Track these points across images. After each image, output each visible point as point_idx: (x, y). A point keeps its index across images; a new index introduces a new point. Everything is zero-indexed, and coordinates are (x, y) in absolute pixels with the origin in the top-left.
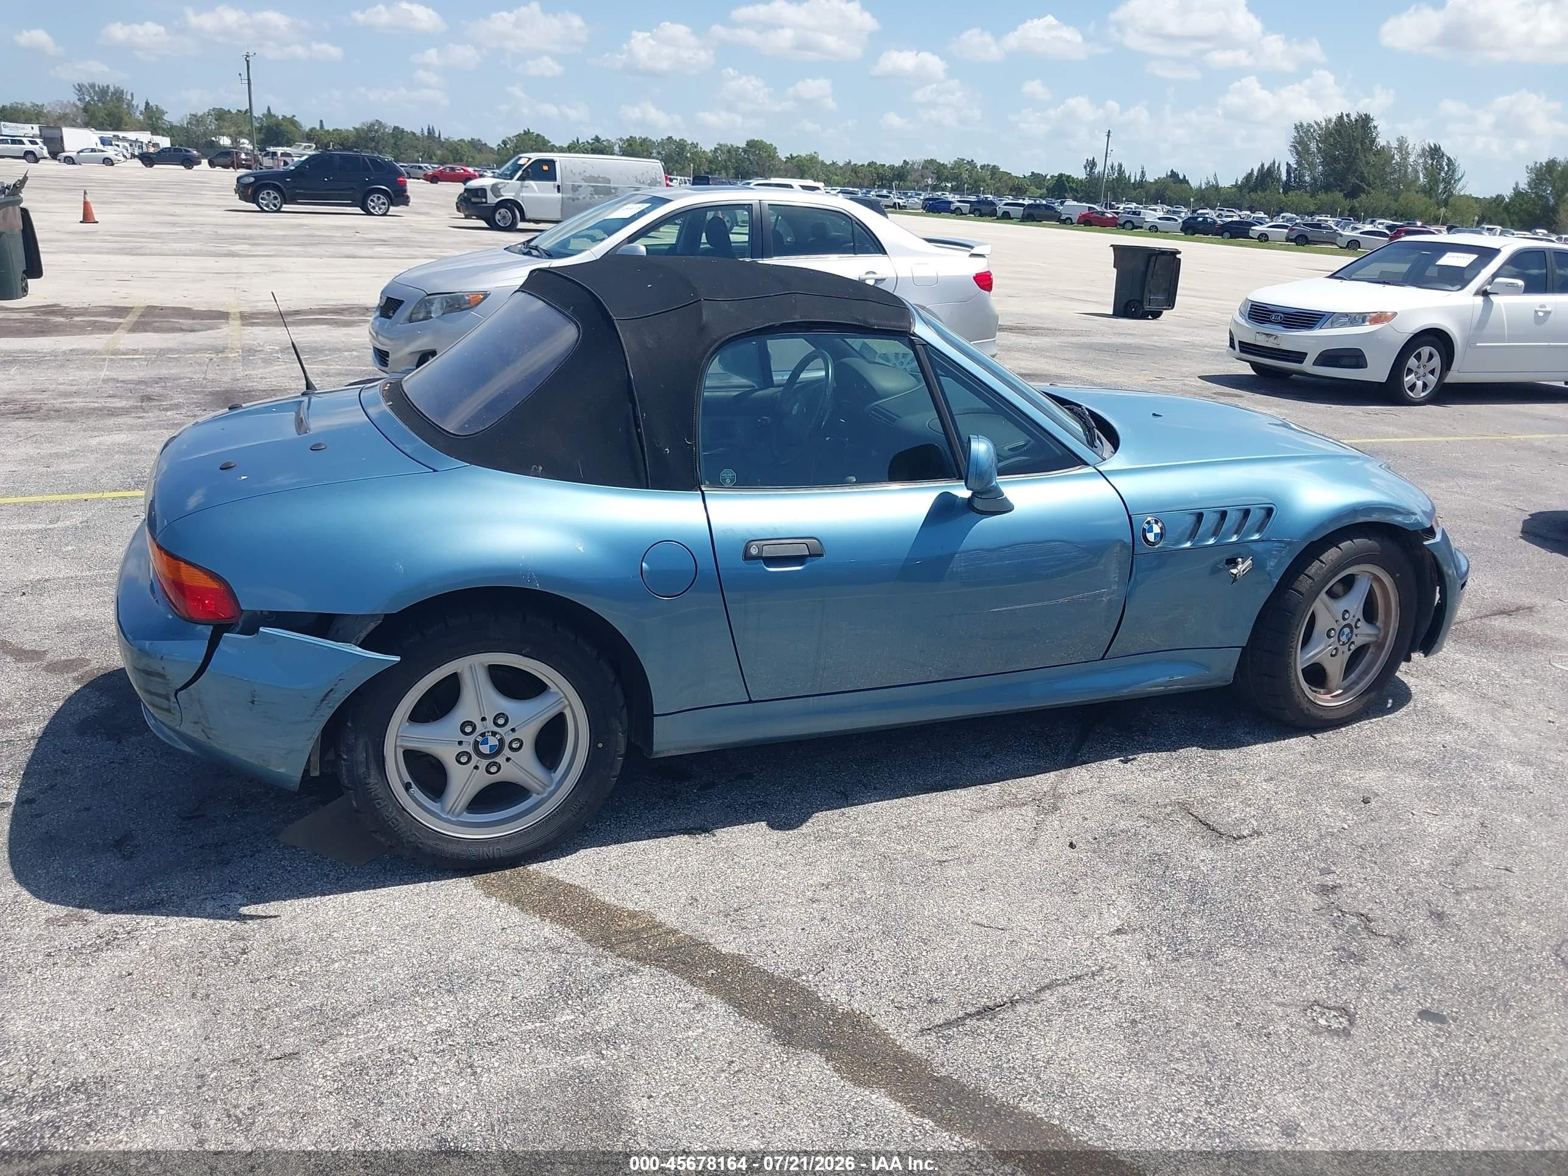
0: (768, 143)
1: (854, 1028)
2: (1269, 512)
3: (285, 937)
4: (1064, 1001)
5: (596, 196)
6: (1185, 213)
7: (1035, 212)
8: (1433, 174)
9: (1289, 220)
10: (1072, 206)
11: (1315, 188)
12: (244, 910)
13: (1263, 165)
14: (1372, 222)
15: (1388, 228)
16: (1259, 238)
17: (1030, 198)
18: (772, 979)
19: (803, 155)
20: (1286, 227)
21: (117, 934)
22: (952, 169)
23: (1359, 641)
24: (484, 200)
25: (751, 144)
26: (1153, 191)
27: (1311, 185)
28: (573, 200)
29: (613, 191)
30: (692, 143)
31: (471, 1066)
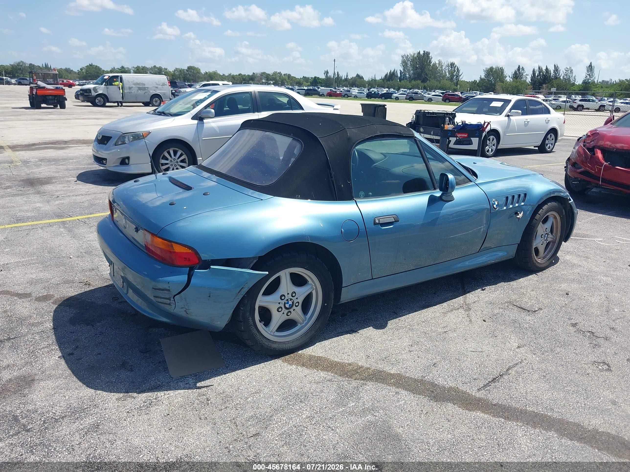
0: (197, 67)
1: (455, 392)
2: (525, 195)
3: (221, 392)
4: (517, 372)
5: (139, 91)
6: (366, 91)
7: (310, 92)
8: (451, 73)
9: (405, 91)
10: (322, 89)
11: (411, 79)
12: (199, 384)
13: (391, 71)
14: (434, 91)
15: (442, 93)
16: (395, 99)
17: (306, 86)
18: (415, 380)
19: (211, 72)
20: (405, 94)
21: (151, 400)
22: (272, 75)
23: (549, 240)
24: (90, 94)
25: (190, 68)
26: (351, 82)
27: (409, 78)
28: (130, 93)
29: (146, 89)
30: (165, 68)
31: (329, 427)
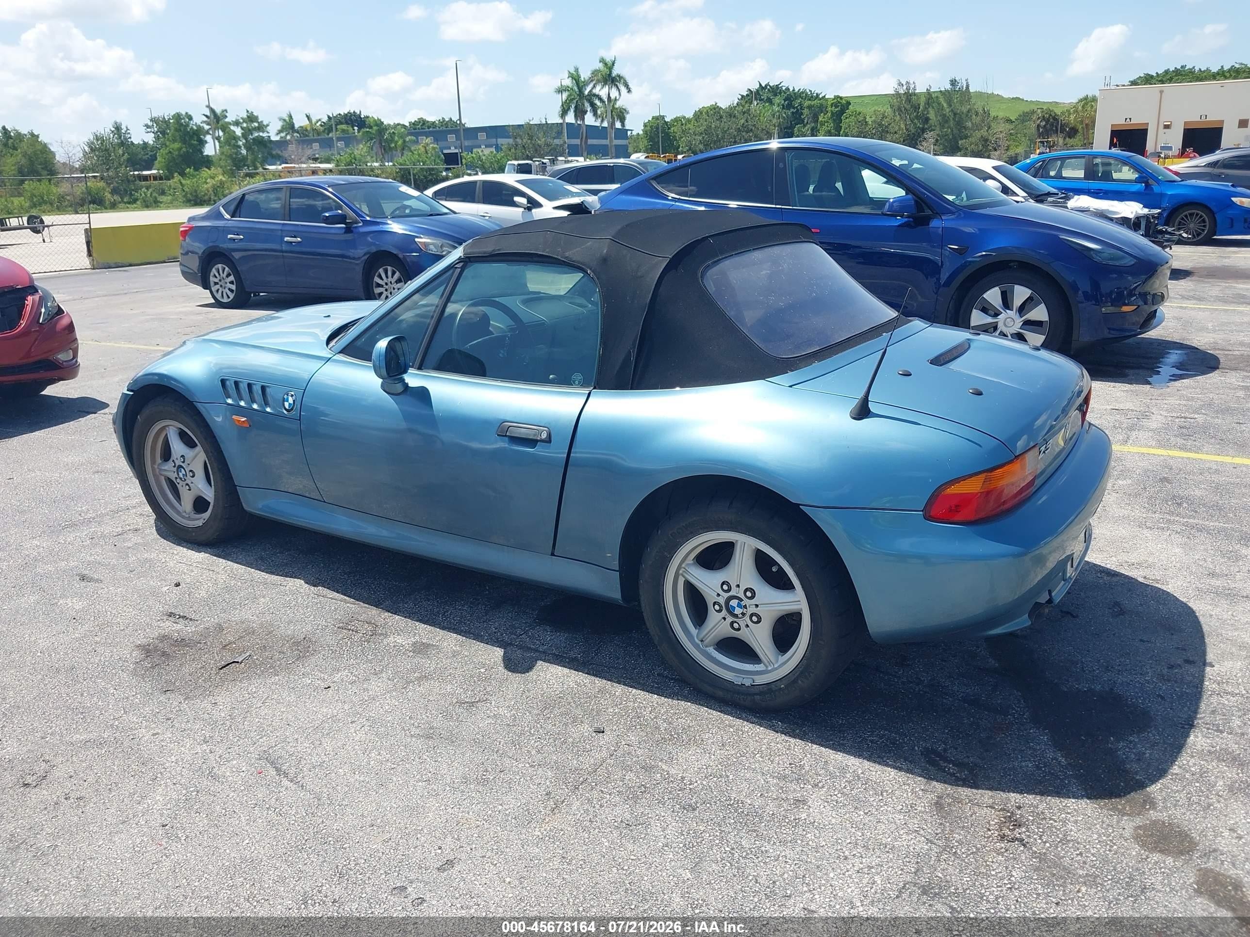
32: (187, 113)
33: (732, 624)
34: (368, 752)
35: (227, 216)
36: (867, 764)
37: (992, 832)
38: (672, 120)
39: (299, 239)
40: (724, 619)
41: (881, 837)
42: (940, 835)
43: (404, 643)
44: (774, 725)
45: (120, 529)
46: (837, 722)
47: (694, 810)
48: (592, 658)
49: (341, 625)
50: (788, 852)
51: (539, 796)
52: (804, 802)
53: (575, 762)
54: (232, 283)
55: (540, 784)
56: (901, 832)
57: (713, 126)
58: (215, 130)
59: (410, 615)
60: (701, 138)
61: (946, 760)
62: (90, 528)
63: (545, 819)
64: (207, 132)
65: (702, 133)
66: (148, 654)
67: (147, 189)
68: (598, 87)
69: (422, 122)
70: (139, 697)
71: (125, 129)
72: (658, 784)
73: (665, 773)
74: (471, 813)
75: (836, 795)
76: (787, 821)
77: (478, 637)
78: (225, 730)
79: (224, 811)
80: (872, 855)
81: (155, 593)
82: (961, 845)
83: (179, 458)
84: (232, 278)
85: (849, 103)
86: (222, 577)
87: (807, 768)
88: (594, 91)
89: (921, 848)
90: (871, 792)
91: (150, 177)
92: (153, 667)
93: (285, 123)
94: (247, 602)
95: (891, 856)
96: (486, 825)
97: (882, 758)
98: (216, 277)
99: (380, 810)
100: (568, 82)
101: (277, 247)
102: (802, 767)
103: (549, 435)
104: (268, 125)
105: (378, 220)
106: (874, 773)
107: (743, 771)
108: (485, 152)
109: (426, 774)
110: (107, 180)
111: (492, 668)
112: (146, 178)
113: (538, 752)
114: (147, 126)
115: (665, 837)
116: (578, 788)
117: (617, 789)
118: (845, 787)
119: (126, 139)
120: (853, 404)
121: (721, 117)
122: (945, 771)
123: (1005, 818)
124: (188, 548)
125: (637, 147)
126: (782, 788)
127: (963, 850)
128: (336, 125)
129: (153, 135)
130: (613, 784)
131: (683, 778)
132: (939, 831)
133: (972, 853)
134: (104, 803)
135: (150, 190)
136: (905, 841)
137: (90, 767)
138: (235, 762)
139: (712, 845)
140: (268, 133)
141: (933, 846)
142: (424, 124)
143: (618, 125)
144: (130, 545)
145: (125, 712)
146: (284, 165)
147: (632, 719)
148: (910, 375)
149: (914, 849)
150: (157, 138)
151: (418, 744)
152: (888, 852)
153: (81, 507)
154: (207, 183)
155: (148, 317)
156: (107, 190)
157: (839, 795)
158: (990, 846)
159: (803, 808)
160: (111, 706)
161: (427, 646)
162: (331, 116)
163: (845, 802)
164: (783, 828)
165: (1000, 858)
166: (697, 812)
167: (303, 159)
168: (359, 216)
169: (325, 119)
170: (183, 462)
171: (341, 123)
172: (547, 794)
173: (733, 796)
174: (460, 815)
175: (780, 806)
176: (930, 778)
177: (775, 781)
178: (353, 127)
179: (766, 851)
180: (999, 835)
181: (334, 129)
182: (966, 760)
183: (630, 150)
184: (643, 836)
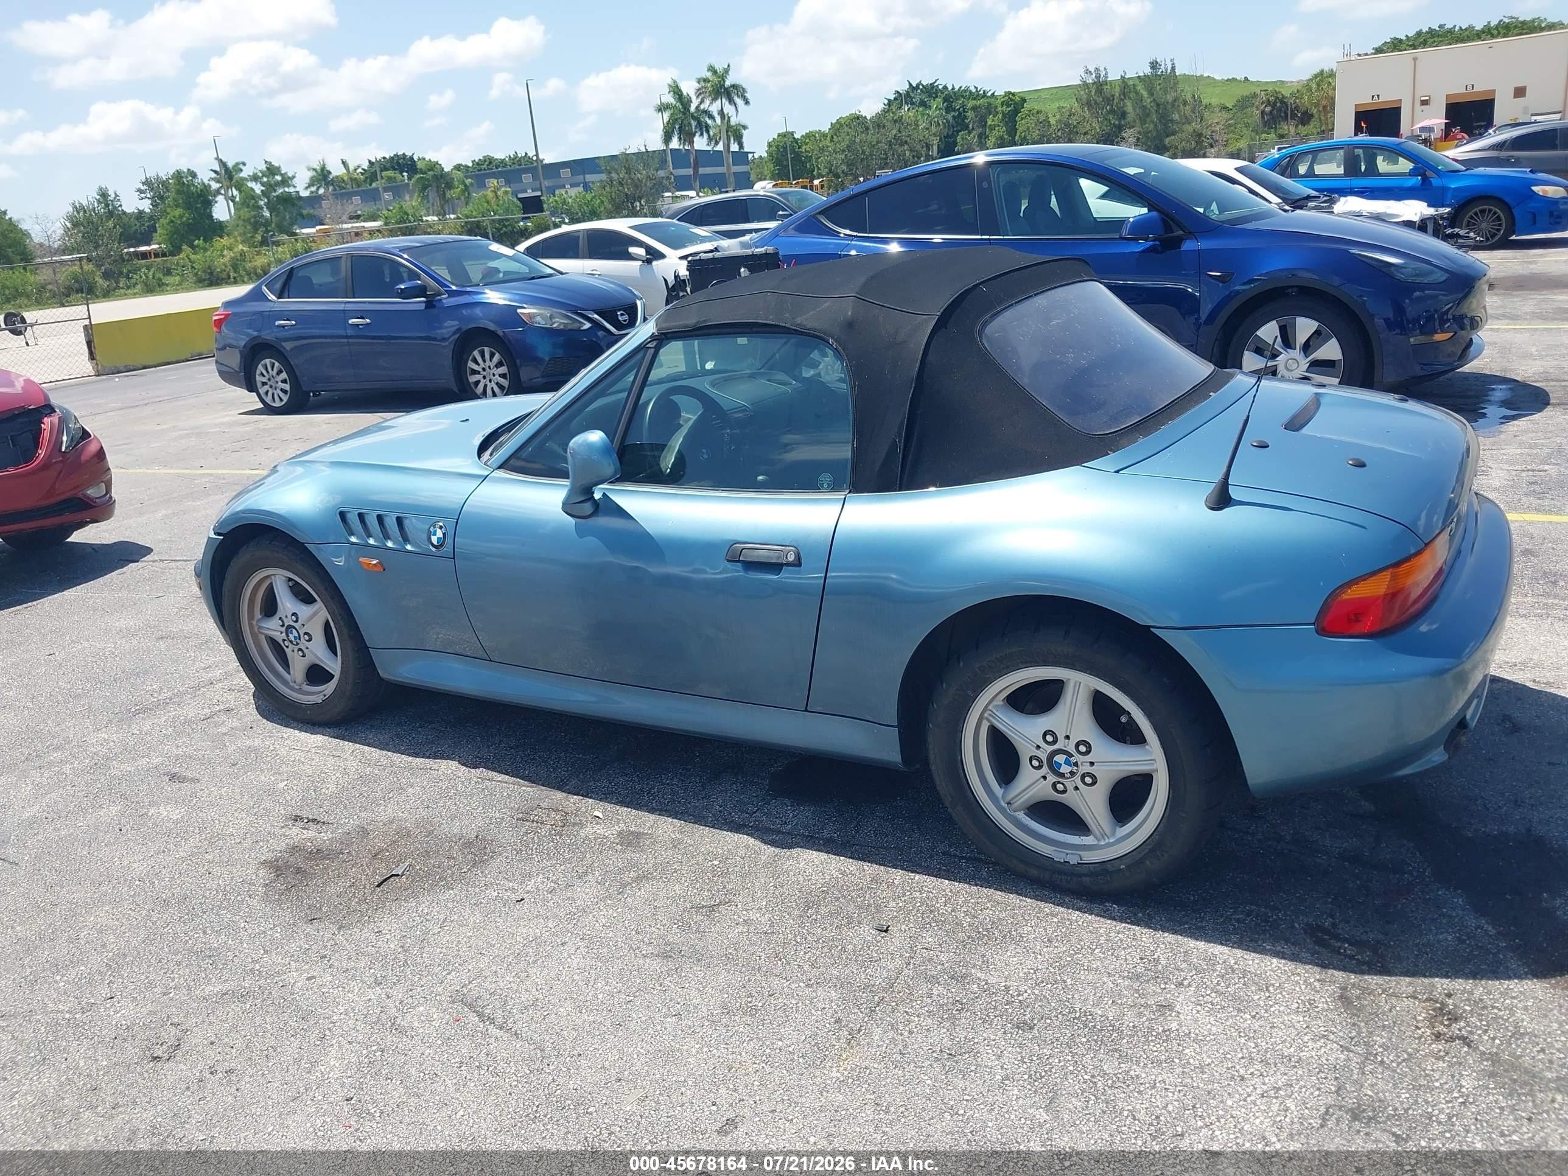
32: (189, 170)
33: (1054, 785)
34: (592, 983)
35: (272, 297)
36: (1239, 952)
37: (1423, 1030)
38: (802, 136)
39: (368, 321)
40: (1045, 778)
41: (1280, 1047)
42: (1356, 1040)
43: (606, 834)
44: (1108, 910)
45: (207, 711)
46: (1189, 899)
47: (1031, 1028)
48: (853, 837)
49: (521, 815)
50: (1165, 1076)
51: (827, 1025)
52: (1170, 1007)
53: (863, 976)
54: (284, 381)
55: (824, 1008)
56: (1306, 1038)
57: (858, 140)
58: (228, 188)
59: (605, 796)
60: (843, 157)
61: (1337, 937)
62: (169, 712)
63: (841, 1055)
64: (218, 192)
65: (843, 151)
66: (279, 873)
67: (148, 269)
68: (707, 102)
69: (489, 161)
70: (279, 930)
71: (113, 196)
72: (977, 998)
73: (983, 983)
74: (743, 1054)
75: (1209, 995)
76: (1154, 1034)
77: (699, 819)
78: (400, 967)
79: (422, 1075)
80: (1275, 1072)
81: (270, 791)
82: (1385, 1050)
83: (289, 616)
84: (284, 375)
85: (1024, 100)
86: (352, 765)
87: (1164, 962)
88: (702, 107)
89: (1337, 1059)
90: (1253, 988)
91: (150, 253)
92: (289, 890)
93: (314, 173)
94: (391, 795)
95: (1300, 1072)
96: (768, 1069)
97: (1256, 942)
98: (264, 376)
99: (625, 1059)
100: (669, 99)
101: (342, 332)
102: (1157, 961)
103: (798, 557)
104: (294, 177)
105: (469, 289)
106: (1251, 962)
107: (1082, 972)
108: (571, 193)
109: (674, 1006)
110: (99, 262)
111: (727, 858)
112: (145, 255)
113: (812, 966)
114: (141, 191)
115: (1002, 1067)
116: (874, 1011)
117: (926, 1009)
118: (1218, 984)
119: (115, 208)
120: (1209, 489)
121: (867, 129)
122: (1340, 954)
123: (1434, 1010)
124: (301, 730)
125: (761, 173)
126: (1137, 991)
127: (1391, 1057)
128: (381, 171)
129: (149, 201)
130: (919, 1002)
131: (1007, 988)
132: (1354, 1034)
133: (1404, 1060)
134: (263, 1074)
135: (152, 270)
136: (1312, 1050)
137: (234, 1028)
138: (422, 1009)
139: (1066, 1074)
140: (295, 187)
141: (1351, 1055)
142: (490, 163)
143: (734, 147)
144: (224, 730)
145: (266, 952)
146: (318, 227)
147: (923, 914)
148: (1268, 446)
149: (1327, 1060)
150: (155, 205)
151: (656, 965)
152: (1295, 1067)
153: (152, 685)
154: (223, 256)
155: (181, 432)
156: (98, 273)
157: (1213, 995)
158: (1425, 1050)
159: (1170, 1015)
160: (245, 945)
161: (638, 835)
162: (374, 160)
163: (1223, 1003)
164: (1152, 1044)
165: (1441, 1064)
166: (1035, 1031)
167: (344, 218)
168: (443, 285)
169: (365, 166)
170: (296, 621)
171: (386, 169)
172: (836, 1022)
173: (1078, 1006)
174: (731, 1057)
175: (1140, 1015)
176: (1324, 966)
177: (1126, 983)
178: (401, 173)
179: (1137, 1076)
180: (1432, 1034)
181: (379, 177)
182: (1364, 937)
183: (753, 177)
184: (973, 1068)
